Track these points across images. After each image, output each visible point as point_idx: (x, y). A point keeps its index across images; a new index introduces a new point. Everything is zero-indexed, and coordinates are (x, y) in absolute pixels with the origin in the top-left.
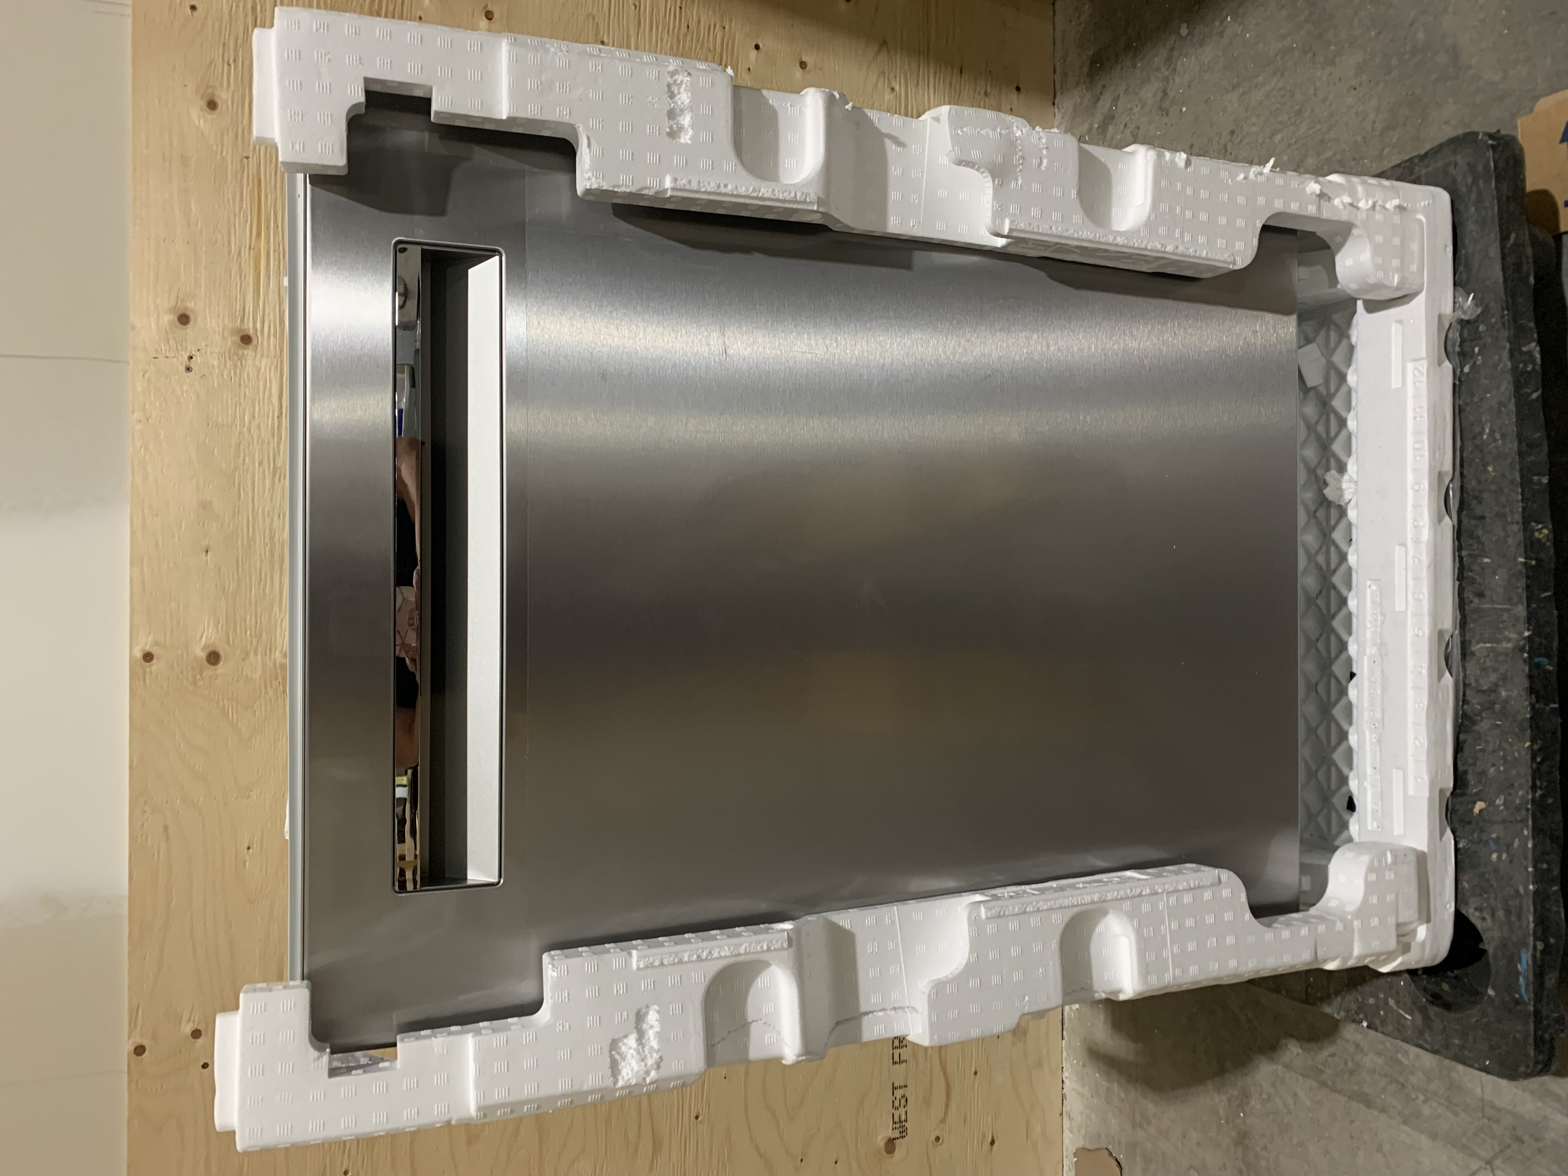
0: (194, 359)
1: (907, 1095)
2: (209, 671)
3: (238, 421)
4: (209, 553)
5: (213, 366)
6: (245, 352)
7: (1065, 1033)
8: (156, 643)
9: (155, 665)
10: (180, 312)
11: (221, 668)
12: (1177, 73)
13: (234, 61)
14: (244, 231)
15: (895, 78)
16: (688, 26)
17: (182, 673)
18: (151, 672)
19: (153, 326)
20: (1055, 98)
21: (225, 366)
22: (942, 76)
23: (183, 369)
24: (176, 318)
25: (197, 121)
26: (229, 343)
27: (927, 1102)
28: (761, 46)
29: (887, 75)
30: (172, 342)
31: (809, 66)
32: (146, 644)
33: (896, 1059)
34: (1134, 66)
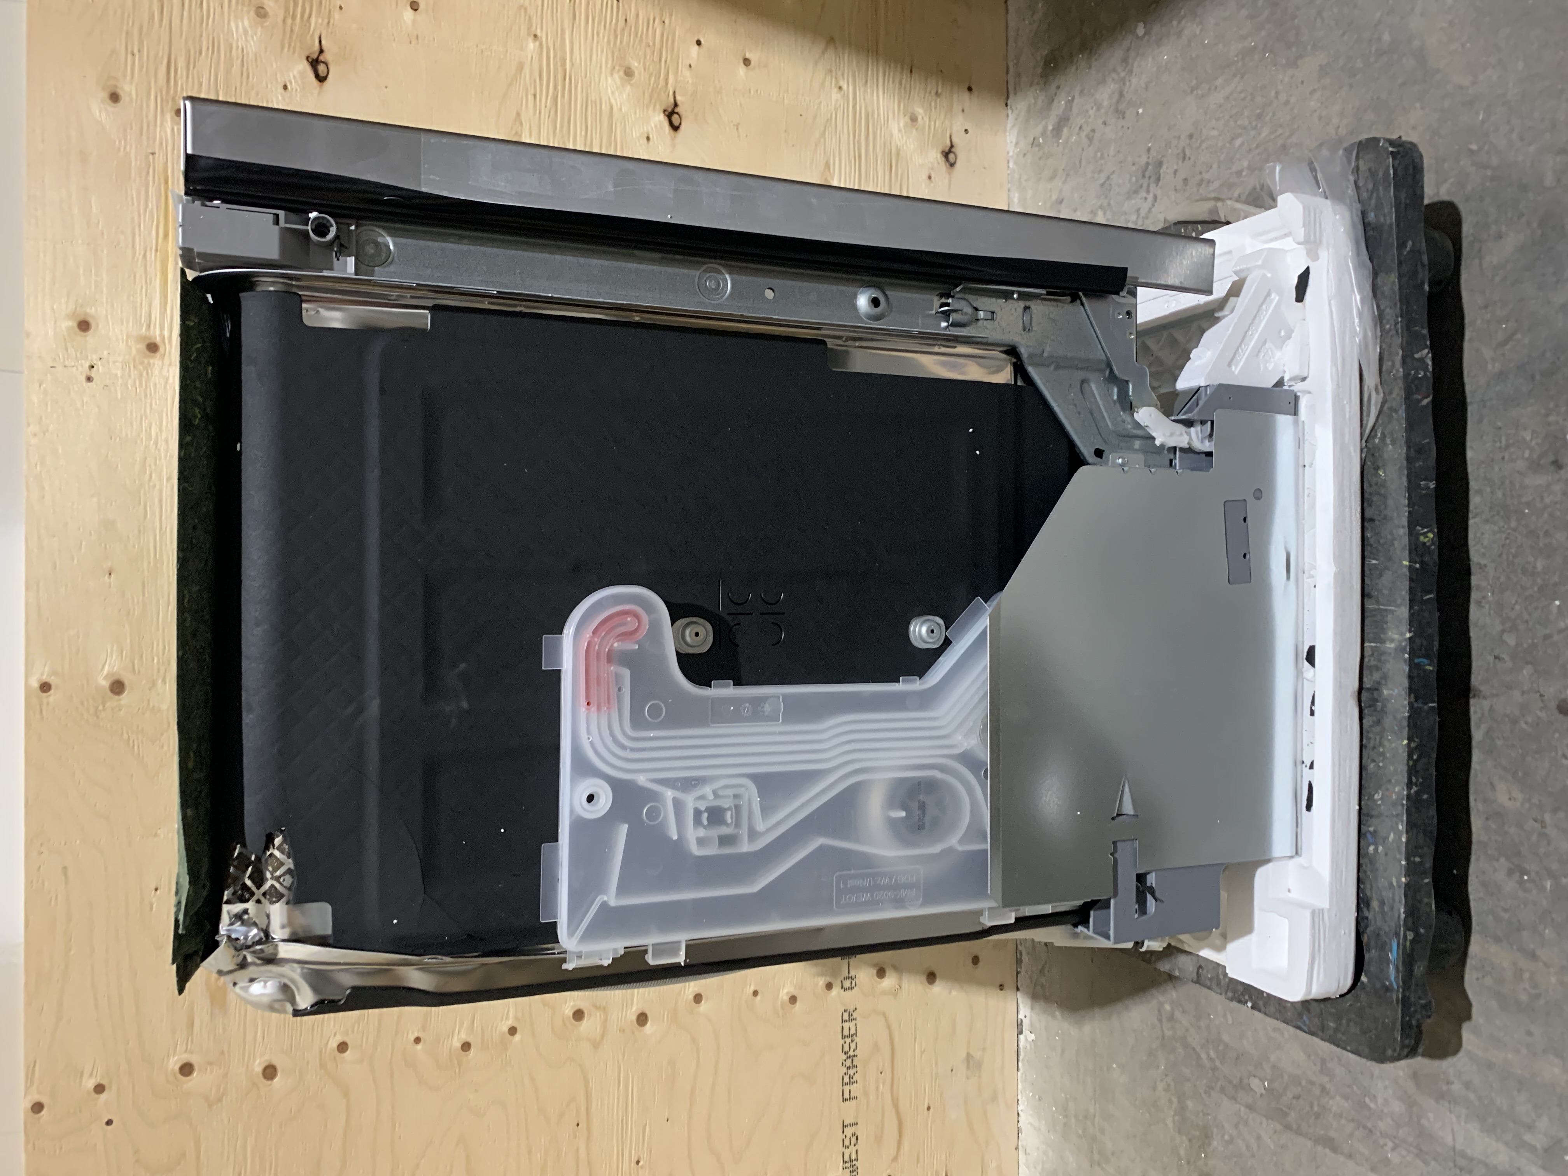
0: (94, 369)
1: (859, 1133)
2: (113, 701)
3: (143, 435)
4: (112, 576)
5: (116, 375)
6: (152, 361)
7: (1020, 1064)
8: (54, 673)
9: (53, 696)
10: (81, 318)
11: (125, 698)
12: (1134, 74)
13: (139, 51)
14: (150, 234)
15: (843, 75)
16: (626, 20)
17: (82, 703)
18: (48, 704)
19: (51, 333)
20: (1008, 98)
21: (130, 376)
22: (892, 74)
23: (83, 378)
24: (75, 325)
25: (98, 114)
26: (134, 351)
27: (879, 1139)
28: (703, 42)
29: (834, 74)
30: (71, 351)
31: (752, 63)
32: (42, 675)
33: (847, 1096)
34: (1090, 68)
